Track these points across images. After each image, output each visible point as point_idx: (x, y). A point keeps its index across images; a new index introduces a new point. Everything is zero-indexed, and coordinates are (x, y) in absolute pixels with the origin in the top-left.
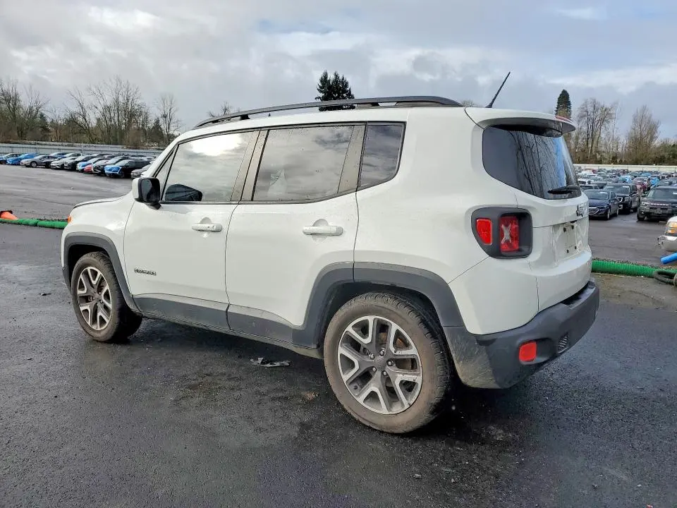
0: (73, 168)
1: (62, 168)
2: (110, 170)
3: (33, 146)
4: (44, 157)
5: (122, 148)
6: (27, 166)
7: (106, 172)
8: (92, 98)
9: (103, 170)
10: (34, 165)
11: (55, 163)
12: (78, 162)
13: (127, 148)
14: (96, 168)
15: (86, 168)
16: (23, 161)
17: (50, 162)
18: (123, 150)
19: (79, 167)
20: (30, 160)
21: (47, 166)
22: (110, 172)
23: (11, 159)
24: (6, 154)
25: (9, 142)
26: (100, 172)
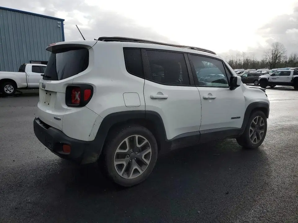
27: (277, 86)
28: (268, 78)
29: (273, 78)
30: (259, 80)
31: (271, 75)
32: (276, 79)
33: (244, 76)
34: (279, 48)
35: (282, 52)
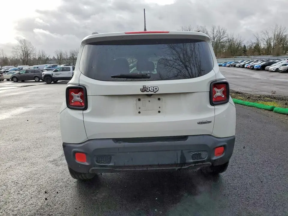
0: (243, 67)
1: (239, 67)
2: (256, 67)
3: (233, 59)
4: (235, 63)
5: (271, 56)
6: (228, 67)
7: (255, 68)
8: (263, 35)
9: (253, 67)
10: (230, 66)
11: (237, 65)
12: (245, 64)
13: (273, 56)
14: (251, 66)
15: (248, 66)
16: (227, 65)
17: (236, 65)
18: (271, 57)
19: (246, 66)
20: (229, 64)
21: (235, 66)
22: (256, 68)
23: (223, 64)
24: (222, 62)
25: (226, 58)
26: (252, 68)
27: (59, 81)
28: (52, 74)
29: (56, 74)
30: (43, 76)
31: (54, 71)
32: (59, 74)
33: (21, 73)
34: (27, 45)
35: (31, 49)
